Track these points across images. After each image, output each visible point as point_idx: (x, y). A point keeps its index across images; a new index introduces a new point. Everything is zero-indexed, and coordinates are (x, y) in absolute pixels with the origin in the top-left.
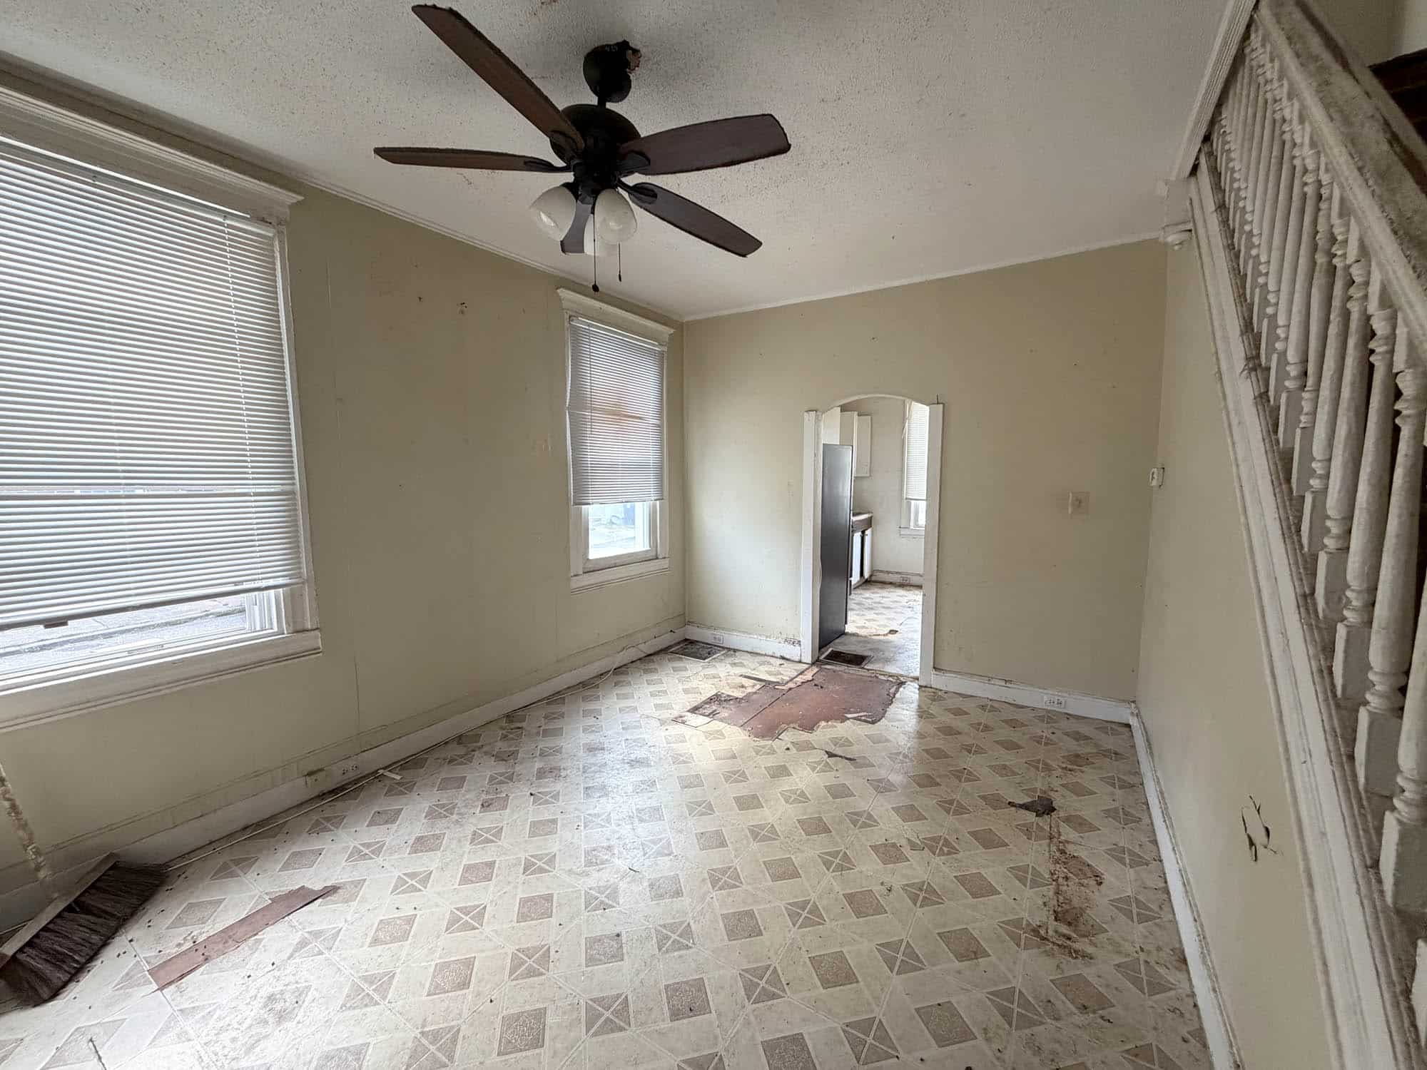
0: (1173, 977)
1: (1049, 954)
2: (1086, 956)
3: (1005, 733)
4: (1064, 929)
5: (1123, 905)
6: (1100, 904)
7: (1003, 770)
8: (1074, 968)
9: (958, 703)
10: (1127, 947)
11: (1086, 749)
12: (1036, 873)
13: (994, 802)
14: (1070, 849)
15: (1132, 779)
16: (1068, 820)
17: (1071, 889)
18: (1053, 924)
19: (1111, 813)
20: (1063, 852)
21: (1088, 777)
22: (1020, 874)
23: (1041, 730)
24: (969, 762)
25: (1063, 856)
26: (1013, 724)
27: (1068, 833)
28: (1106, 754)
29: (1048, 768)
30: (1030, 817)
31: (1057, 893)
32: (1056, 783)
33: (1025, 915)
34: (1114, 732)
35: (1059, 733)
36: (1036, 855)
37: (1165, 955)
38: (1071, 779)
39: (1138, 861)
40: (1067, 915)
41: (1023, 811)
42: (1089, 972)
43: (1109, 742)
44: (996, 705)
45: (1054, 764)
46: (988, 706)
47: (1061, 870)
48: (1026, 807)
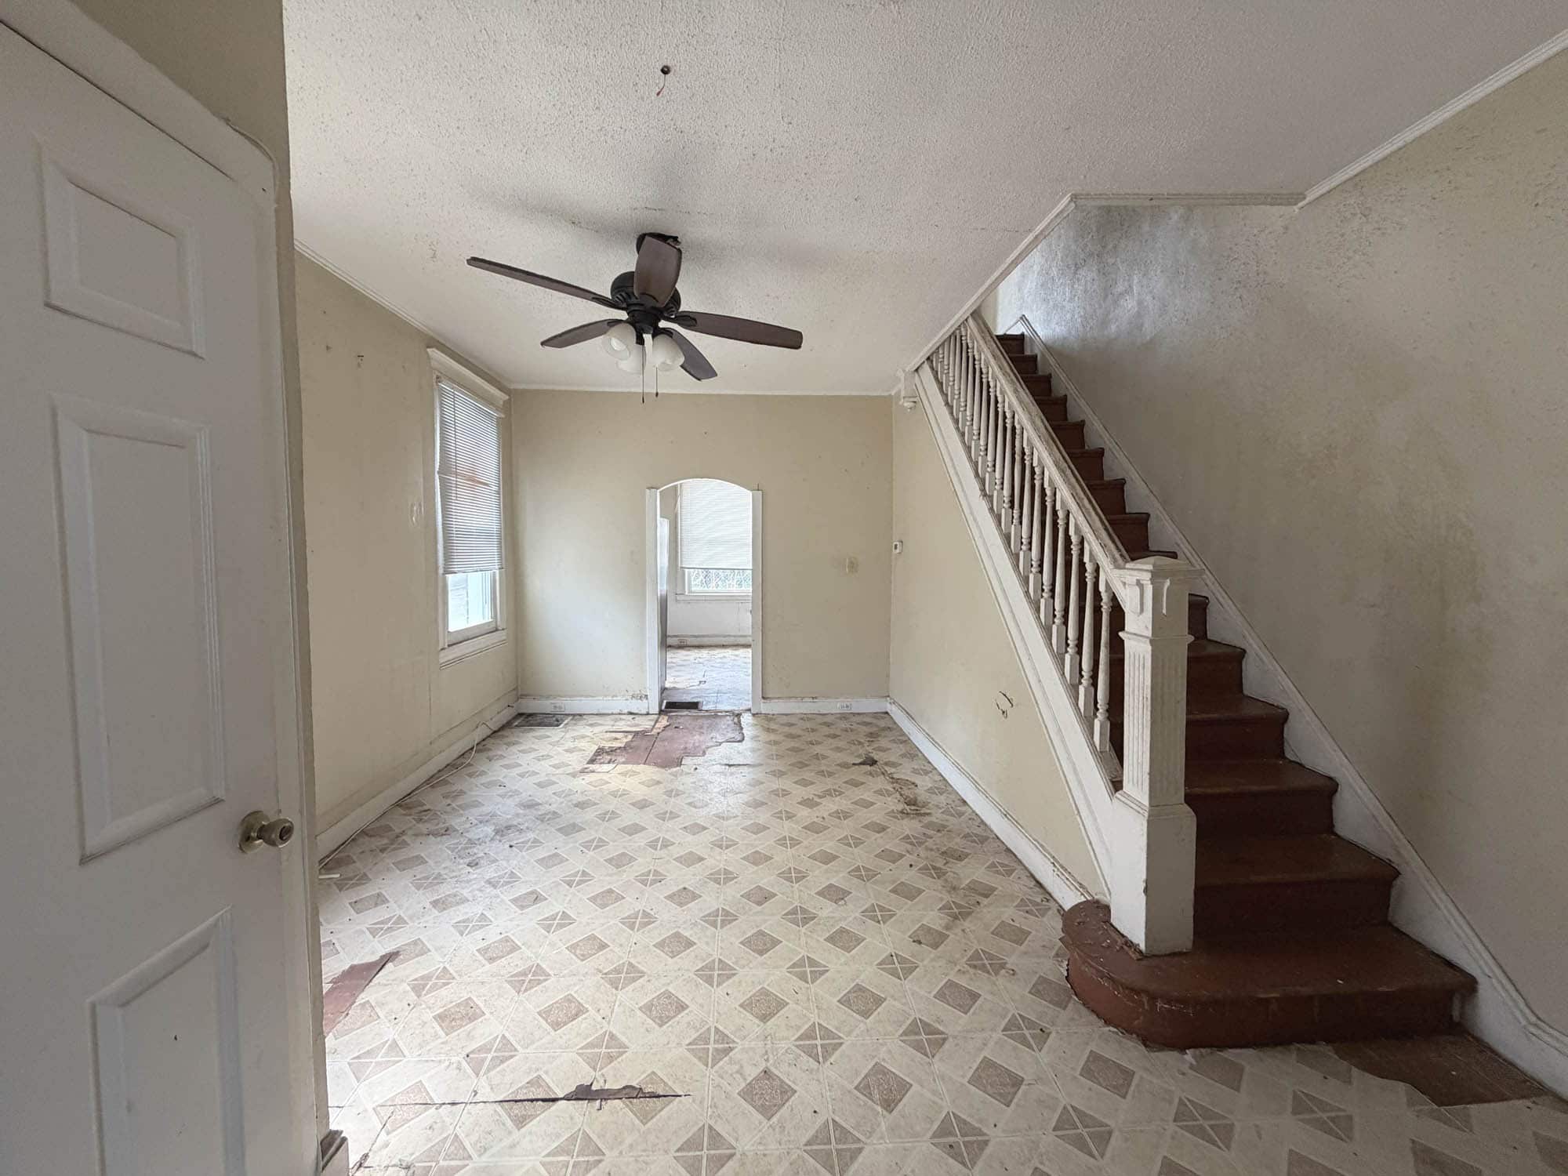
0: (963, 809)
1: (913, 818)
2: (928, 814)
3: (826, 730)
4: (913, 808)
5: (930, 791)
6: (922, 794)
7: (838, 749)
8: (927, 819)
9: (785, 719)
10: (941, 805)
11: (874, 729)
12: (887, 790)
13: (845, 766)
14: (895, 776)
15: (904, 738)
16: (886, 764)
17: (906, 792)
18: (907, 808)
19: (903, 756)
20: (892, 778)
21: (883, 742)
22: (880, 792)
23: (843, 725)
24: (817, 749)
25: (895, 781)
26: (828, 725)
27: (890, 770)
28: (884, 729)
29: (860, 743)
30: (868, 768)
31: (901, 795)
32: (870, 749)
33: (893, 807)
34: (883, 718)
35: (855, 724)
36: (881, 783)
37: (958, 802)
38: (876, 745)
39: (926, 773)
40: (912, 802)
41: (862, 766)
42: (933, 819)
43: (882, 723)
44: (810, 716)
45: (862, 741)
46: (805, 718)
47: (897, 786)
48: (861, 764)
